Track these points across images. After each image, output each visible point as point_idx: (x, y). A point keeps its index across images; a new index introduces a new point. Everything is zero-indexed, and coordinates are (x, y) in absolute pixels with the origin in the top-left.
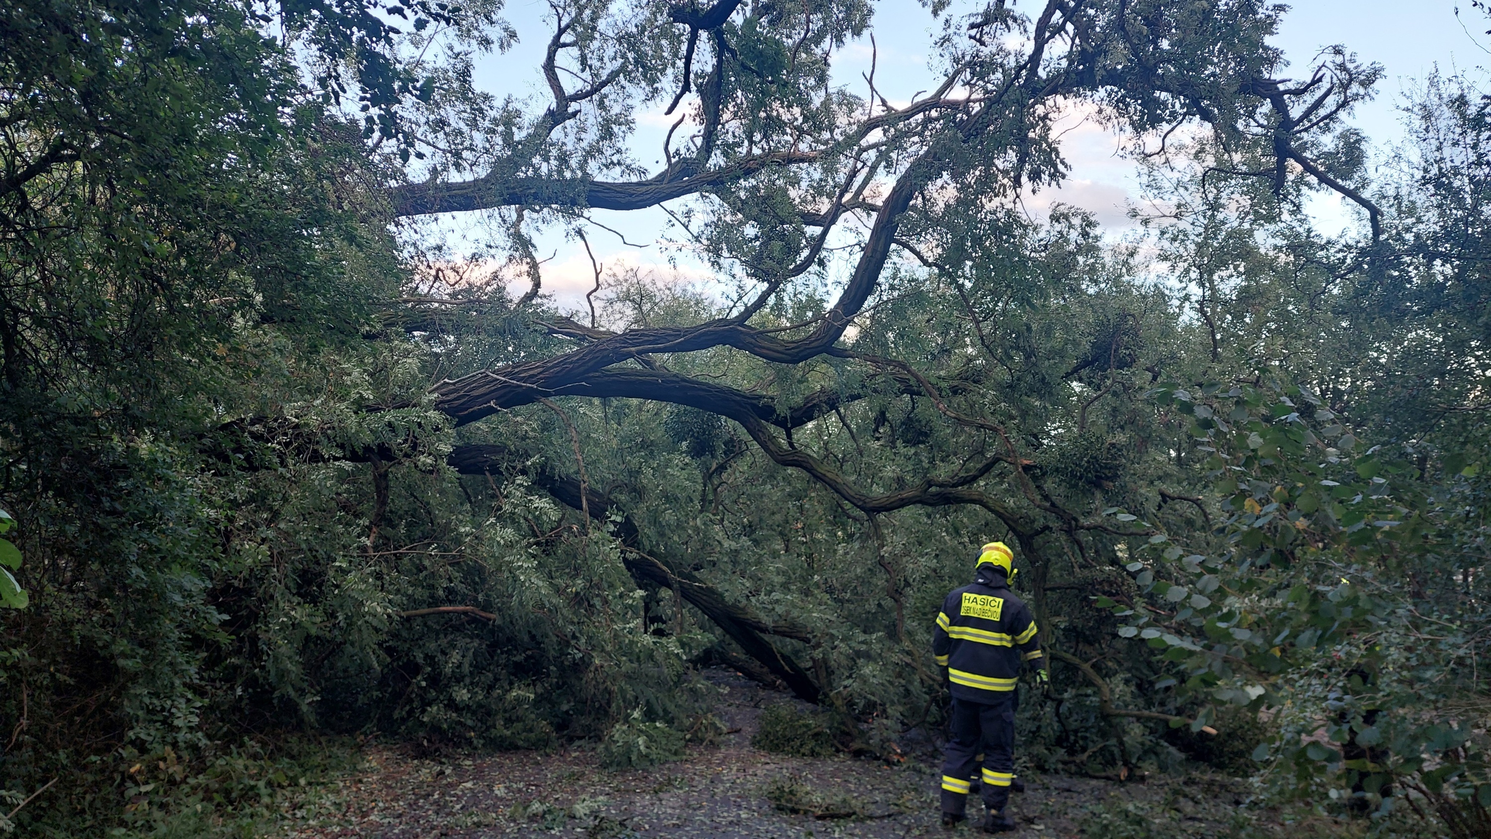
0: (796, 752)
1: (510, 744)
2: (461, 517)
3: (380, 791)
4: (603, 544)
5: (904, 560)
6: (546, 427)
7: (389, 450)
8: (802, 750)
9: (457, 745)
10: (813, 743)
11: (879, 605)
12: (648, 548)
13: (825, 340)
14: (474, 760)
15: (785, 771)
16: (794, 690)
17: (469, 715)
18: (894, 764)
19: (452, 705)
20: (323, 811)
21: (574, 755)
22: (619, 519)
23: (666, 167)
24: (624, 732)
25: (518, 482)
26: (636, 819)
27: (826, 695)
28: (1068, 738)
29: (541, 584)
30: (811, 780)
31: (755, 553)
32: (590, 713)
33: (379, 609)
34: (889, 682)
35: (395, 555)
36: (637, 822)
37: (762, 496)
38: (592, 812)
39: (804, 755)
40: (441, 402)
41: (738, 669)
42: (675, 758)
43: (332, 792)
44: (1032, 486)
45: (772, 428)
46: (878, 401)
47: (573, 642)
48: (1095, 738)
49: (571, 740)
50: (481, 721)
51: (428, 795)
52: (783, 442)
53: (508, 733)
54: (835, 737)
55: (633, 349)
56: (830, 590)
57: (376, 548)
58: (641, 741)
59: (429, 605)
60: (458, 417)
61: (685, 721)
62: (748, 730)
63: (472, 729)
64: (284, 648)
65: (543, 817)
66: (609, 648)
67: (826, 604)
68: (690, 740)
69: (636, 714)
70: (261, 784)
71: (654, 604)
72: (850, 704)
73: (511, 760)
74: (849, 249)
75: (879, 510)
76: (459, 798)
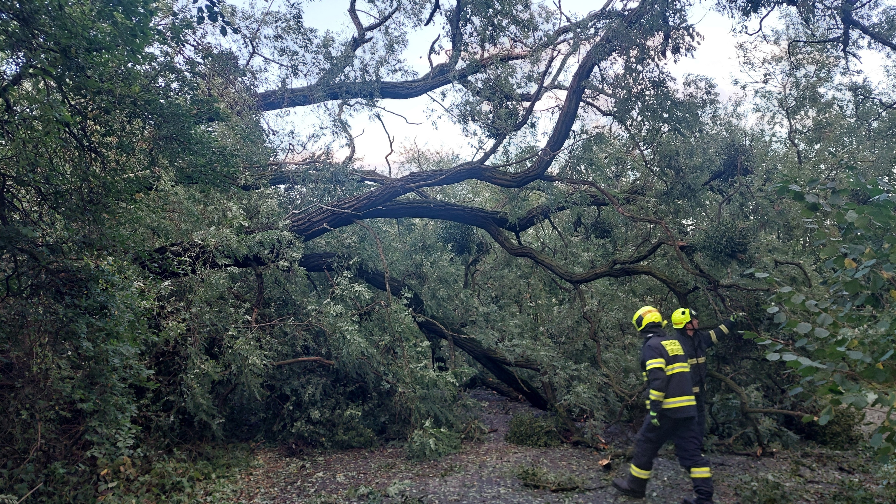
0: (535, 444)
1: (348, 445)
2: (310, 299)
3: (263, 481)
4: (401, 313)
5: (600, 314)
6: (362, 240)
7: (260, 258)
8: (539, 443)
9: (314, 447)
10: (546, 438)
11: (585, 345)
12: (430, 314)
13: (539, 171)
14: (325, 457)
15: (528, 458)
16: (530, 402)
17: (321, 427)
18: (601, 451)
19: (309, 421)
20: (224, 496)
21: (389, 451)
22: (409, 296)
23: (430, 70)
24: (420, 435)
25: (344, 275)
26: (429, 496)
27: (552, 406)
28: (718, 428)
29: (361, 340)
30: (546, 464)
31: (500, 315)
32: (398, 423)
33: (257, 362)
34: (594, 395)
35: (270, 325)
36: (430, 499)
37: (502, 277)
38: (400, 492)
39: (540, 446)
40: (294, 226)
41: (493, 389)
42: (455, 451)
43: (232, 483)
44: (686, 259)
45: (507, 233)
46: (577, 209)
47: (384, 377)
48: (737, 428)
49: (387, 441)
50: (329, 430)
51: (294, 483)
52: (515, 242)
53: (346, 438)
54: (560, 432)
55: (413, 185)
56: (551, 336)
57: (257, 322)
58: (431, 441)
59: (294, 357)
60: (305, 235)
61: (460, 426)
62: (502, 429)
63: (324, 436)
64: (197, 389)
65: (367, 497)
66: (408, 380)
67: (549, 345)
68: (465, 438)
69: (427, 423)
70: (184, 480)
71: (437, 349)
72: (569, 411)
73: (349, 456)
74: (551, 110)
75: (581, 282)
76: (314, 484)
